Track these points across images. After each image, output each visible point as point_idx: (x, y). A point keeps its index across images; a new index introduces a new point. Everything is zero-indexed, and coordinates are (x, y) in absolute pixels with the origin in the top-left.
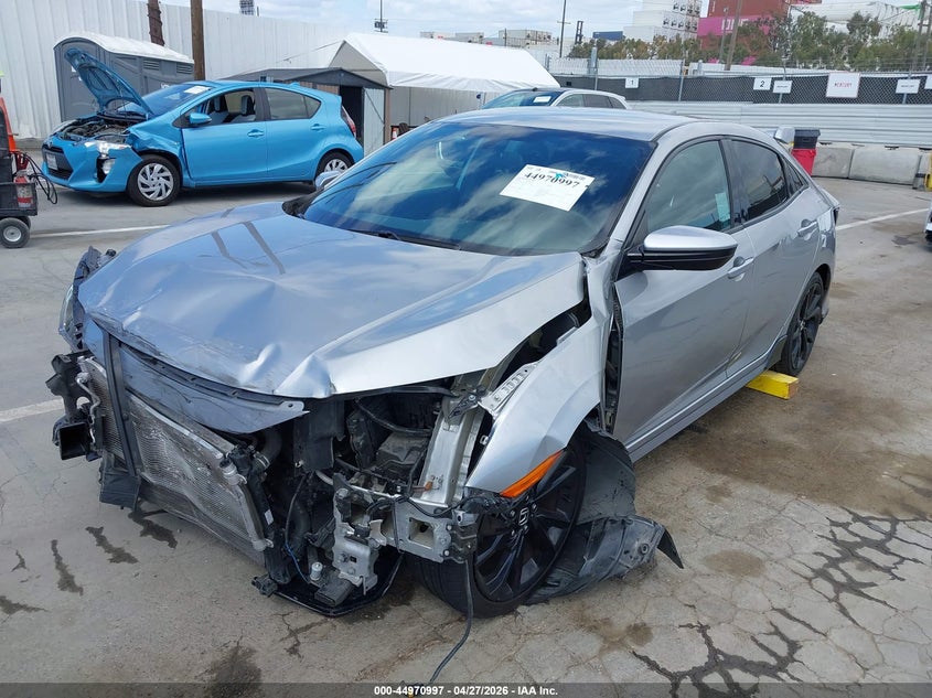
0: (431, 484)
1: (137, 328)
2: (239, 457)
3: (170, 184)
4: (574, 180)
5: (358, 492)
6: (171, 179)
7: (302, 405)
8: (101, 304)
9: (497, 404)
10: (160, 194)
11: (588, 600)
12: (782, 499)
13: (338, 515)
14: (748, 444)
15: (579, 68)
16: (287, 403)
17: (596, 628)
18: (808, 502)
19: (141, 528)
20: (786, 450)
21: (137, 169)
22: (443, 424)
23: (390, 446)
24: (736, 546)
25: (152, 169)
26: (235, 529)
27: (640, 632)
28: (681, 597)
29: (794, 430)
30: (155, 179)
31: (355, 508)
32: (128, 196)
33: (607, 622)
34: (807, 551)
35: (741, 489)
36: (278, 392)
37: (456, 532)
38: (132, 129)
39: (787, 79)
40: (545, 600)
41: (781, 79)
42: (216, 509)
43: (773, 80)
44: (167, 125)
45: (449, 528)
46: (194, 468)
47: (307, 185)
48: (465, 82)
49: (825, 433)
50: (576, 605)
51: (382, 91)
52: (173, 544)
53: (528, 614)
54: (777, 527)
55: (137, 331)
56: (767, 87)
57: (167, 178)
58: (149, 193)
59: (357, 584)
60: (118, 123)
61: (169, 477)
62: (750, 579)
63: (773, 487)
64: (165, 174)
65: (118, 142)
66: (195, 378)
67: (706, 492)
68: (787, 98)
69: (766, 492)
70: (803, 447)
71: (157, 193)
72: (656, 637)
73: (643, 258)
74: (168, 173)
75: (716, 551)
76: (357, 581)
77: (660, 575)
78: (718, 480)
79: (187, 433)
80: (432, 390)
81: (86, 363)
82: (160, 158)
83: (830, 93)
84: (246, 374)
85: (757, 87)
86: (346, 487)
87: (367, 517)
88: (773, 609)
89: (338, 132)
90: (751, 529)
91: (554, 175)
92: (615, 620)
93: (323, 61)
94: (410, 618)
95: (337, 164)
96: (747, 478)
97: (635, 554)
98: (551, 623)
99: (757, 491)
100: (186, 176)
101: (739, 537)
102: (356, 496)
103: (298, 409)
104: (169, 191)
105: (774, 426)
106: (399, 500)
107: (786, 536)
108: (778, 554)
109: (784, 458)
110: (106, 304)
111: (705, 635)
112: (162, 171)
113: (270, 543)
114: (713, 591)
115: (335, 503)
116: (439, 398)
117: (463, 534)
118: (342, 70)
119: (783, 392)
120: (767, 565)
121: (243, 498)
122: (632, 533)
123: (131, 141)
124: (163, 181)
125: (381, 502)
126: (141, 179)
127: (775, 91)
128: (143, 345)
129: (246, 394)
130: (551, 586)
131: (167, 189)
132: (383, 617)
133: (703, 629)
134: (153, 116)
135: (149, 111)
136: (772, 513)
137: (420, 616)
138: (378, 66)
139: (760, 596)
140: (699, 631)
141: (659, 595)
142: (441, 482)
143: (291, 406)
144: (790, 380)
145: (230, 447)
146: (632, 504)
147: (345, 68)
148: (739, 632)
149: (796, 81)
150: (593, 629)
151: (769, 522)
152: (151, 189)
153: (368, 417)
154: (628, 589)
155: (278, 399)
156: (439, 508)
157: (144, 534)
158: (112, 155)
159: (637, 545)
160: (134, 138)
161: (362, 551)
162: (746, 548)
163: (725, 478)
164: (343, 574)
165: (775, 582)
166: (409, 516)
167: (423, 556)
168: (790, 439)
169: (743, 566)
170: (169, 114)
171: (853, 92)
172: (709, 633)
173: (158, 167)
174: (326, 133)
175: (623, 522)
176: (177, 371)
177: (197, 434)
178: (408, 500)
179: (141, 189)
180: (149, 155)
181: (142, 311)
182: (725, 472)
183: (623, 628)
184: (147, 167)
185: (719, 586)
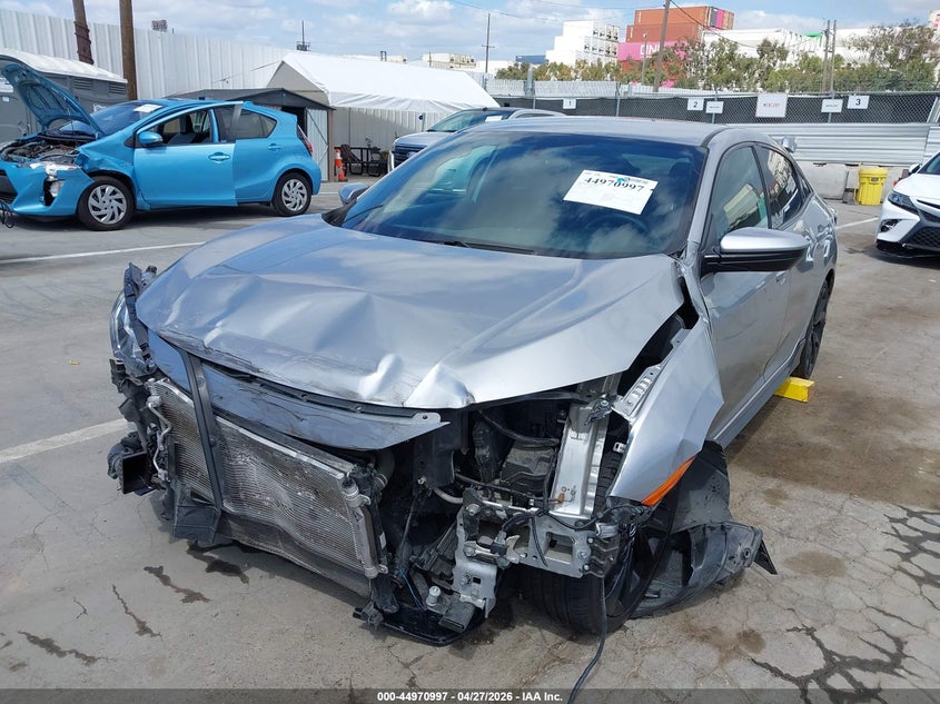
0: (562, 495)
1: (222, 344)
2: (361, 476)
3: (123, 207)
4: (637, 184)
5: (491, 508)
6: (124, 201)
7: (437, 417)
8: (169, 321)
9: (630, 409)
10: (113, 217)
11: (691, 611)
12: (838, 499)
13: (461, 533)
14: (783, 447)
15: (515, 90)
16: (419, 416)
17: (707, 637)
18: (862, 500)
19: (205, 565)
20: (823, 452)
21: (89, 191)
22: (571, 433)
23: (516, 457)
24: (810, 547)
25: (103, 191)
26: (339, 556)
27: (751, 639)
28: (778, 601)
29: (824, 431)
30: (107, 202)
31: (486, 525)
32: (79, 220)
33: (715, 630)
34: (879, 548)
35: (796, 492)
36: (408, 404)
37: (598, 545)
38: (80, 149)
39: (719, 100)
40: (649, 614)
41: (713, 100)
42: (316, 535)
43: (706, 100)
44: (118, 145)
45: (591, 540)
46: (292, 494)
47: (264, 206)
48: (406, 104)
49: (853, 434)
50: (680, 615)
51: (325, 113)
52: (245, 579)
53: (637, 628)
54: (842, 526)
55: (223, 347)
56: (700, 107)
57: (120, 201)
58: (101, 217)
59: (482, 607)
60: (64, 143)
61: (259, 505)
62: (836, 579)
63: (824, 488)
64: (117, 196)
65: (66, 163)
66: (306, 393)
67: (762, 495)
68: (719, 119)
69: (820, 493)
70: (837, 447)
71: (109, 216)
72: (769, 643)
73: (720, 259)
74: (120, 195)
75: (794, 553)
76: (480, 603)
77: (750, 580)
78: (771, 484)
79: (293, 454)
80: (567, 396)
81: (157, 386)
82: (111, 179)
83: (760, 112)
84: (367, 387)
85: (690, 107)
86: (477, 502)
87: (503, 534)
88: (868, 607)
89: (294, 152)
90: (819, 529)
91: (616, 180)
92: (723, 628)
93: (261, 82)
94: (520, 641)
95: (295, 184)
96: (797, 480)
97: (738, 559)
98: (662, 635)
99: (811, 492)
100: (139, 199)
101: (811, 538)
102: (488, 512)
103: (435, 422)
104: (122, 214)
105: (804, 429)
106: (538, 514)
107: (854, 535)
108: (854, 553)
109: (823, 458)
110: (177, 321)
111: (813, 638)
112: (114, 193)
113: (384, 568)
114: (806, 594)
115: (460, 521)
116: (566, 406)
117: (606, 546)
118: (283, 91)
119: (803, 396)
120: (846, 563)
121: (362, 521)
122: (734, 538)
123: (80, 162)
124: (115, 204)
125: (518, 516)
126: (92, 201)
127: (708, 111)
128: (235, 362)
129: (369, 408)
130: (648, 598)
131: (120, 212)
132: (492, 642)
133: (810, 632)
134: (104, 135)
135: (99, 130)
136: (833, 513)
137: (530, 638)
138: (319, 87)
139: (850, 595)
140: (807, 634)
141: (755, 600)
142: (573, 493)
143: (425, 418)
144: (808, 383)
145: (349, 467)
146: (726, 509)
147: (286, 88)
148: (843, 632)
149: (727, 102)
150: (705, 639)
151: (834, 521)
152: (103, 212)
153: (492, 428)
154: (724, 596)
155: (409, 412)
156: (580, 520)
157: (210, 570)
158: (60, 176)
159: (740, 550)
160: (84, 159)
161: (488, 571)
162: (820, 549)
163: (776, 481)
164: (465, 597)
165: (859, 580)
166: (545, 530)
167: (560, 572)
168: (822, 440)
169: (825, 567)
170: (119, 133)
171: (781, 113)
172: (816, 634)
173: (109, 189)
174: (283, 153)
175: (723, 528)
176: (284, 389)
177: (307, 453)
178: (548, 514)
179: (93, 212)
180: (100, 176)
181: (222, 326)
182: (775, 475)
183: (734, 636)
184: (98, 189)
185: (809, 587)
